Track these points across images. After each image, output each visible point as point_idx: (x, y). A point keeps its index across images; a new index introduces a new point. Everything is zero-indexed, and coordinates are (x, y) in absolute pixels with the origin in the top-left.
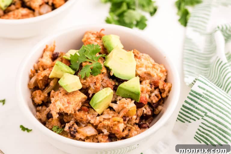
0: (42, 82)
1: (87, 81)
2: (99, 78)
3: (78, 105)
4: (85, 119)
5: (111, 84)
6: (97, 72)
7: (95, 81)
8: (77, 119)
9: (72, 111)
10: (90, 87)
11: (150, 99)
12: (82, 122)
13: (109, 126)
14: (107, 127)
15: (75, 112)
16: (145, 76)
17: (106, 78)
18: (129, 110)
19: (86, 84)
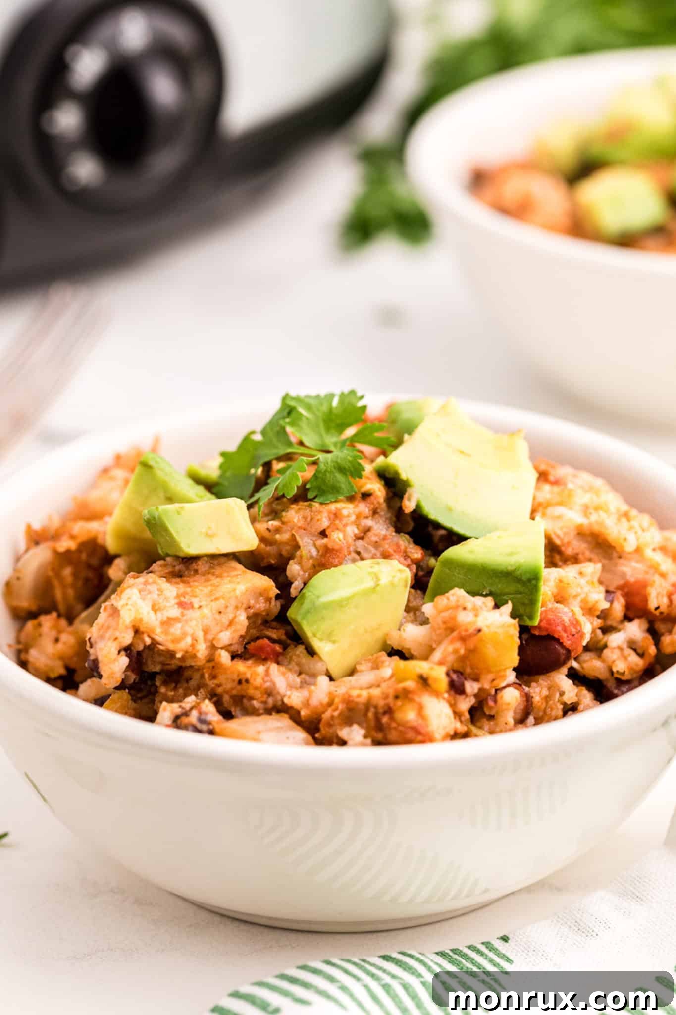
1: (283, 523)
2: (345, 512)
3: (231, 623)
4: (258, 681)
5: (406, 556)
6: (335, 489)
7: (325, 523)
8: (220, 690)
9: (195, 640)
10: (297, 547)
11: (604, 661)
12: (245, 701)
13: (376, 707)
14: (367, 709)
15: (211, 659)
16: (580, 546)
17: (381, 528)
18: (479, 631)
19: (278, 537)
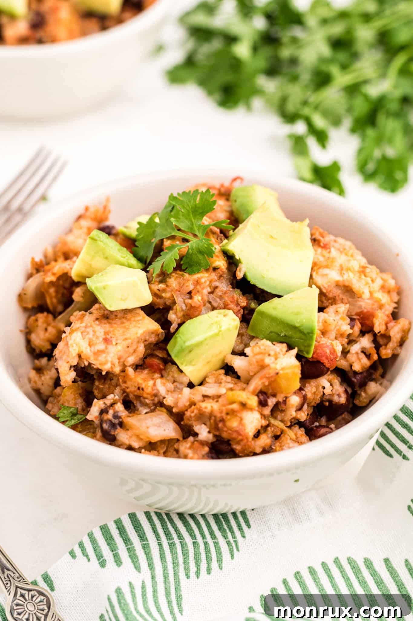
0: (57, 292)
1: (167, 286)
2: (203, 280)
3: (135, 351)
4: (149, 390)
5: (238, 304)
6: (198, 264)
7: (191, 287)
8: (128, 390)
9: (113, 364)
10: (174, 303)
11: (347, 361)
12: (142, 399)
14: (210, 418)
15: (123, 371)
16: (337, 292)
17: (224, 286)
18: (277, 374)
19: (163, 295)
